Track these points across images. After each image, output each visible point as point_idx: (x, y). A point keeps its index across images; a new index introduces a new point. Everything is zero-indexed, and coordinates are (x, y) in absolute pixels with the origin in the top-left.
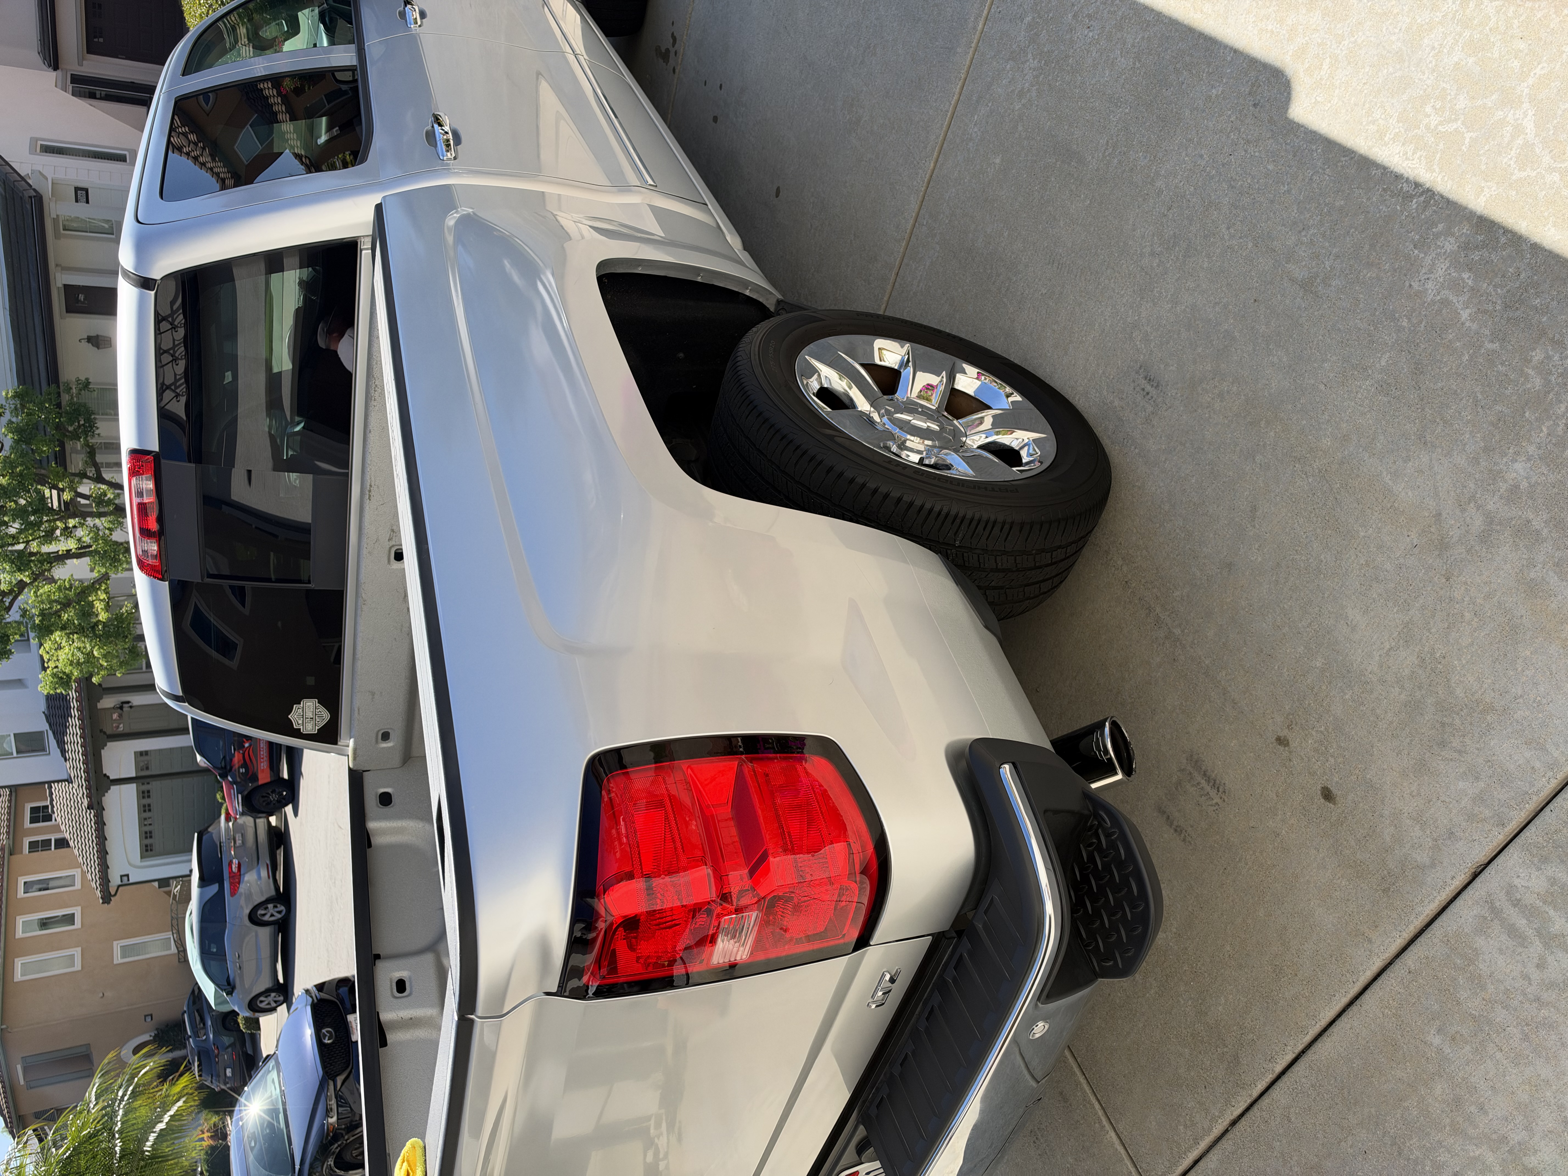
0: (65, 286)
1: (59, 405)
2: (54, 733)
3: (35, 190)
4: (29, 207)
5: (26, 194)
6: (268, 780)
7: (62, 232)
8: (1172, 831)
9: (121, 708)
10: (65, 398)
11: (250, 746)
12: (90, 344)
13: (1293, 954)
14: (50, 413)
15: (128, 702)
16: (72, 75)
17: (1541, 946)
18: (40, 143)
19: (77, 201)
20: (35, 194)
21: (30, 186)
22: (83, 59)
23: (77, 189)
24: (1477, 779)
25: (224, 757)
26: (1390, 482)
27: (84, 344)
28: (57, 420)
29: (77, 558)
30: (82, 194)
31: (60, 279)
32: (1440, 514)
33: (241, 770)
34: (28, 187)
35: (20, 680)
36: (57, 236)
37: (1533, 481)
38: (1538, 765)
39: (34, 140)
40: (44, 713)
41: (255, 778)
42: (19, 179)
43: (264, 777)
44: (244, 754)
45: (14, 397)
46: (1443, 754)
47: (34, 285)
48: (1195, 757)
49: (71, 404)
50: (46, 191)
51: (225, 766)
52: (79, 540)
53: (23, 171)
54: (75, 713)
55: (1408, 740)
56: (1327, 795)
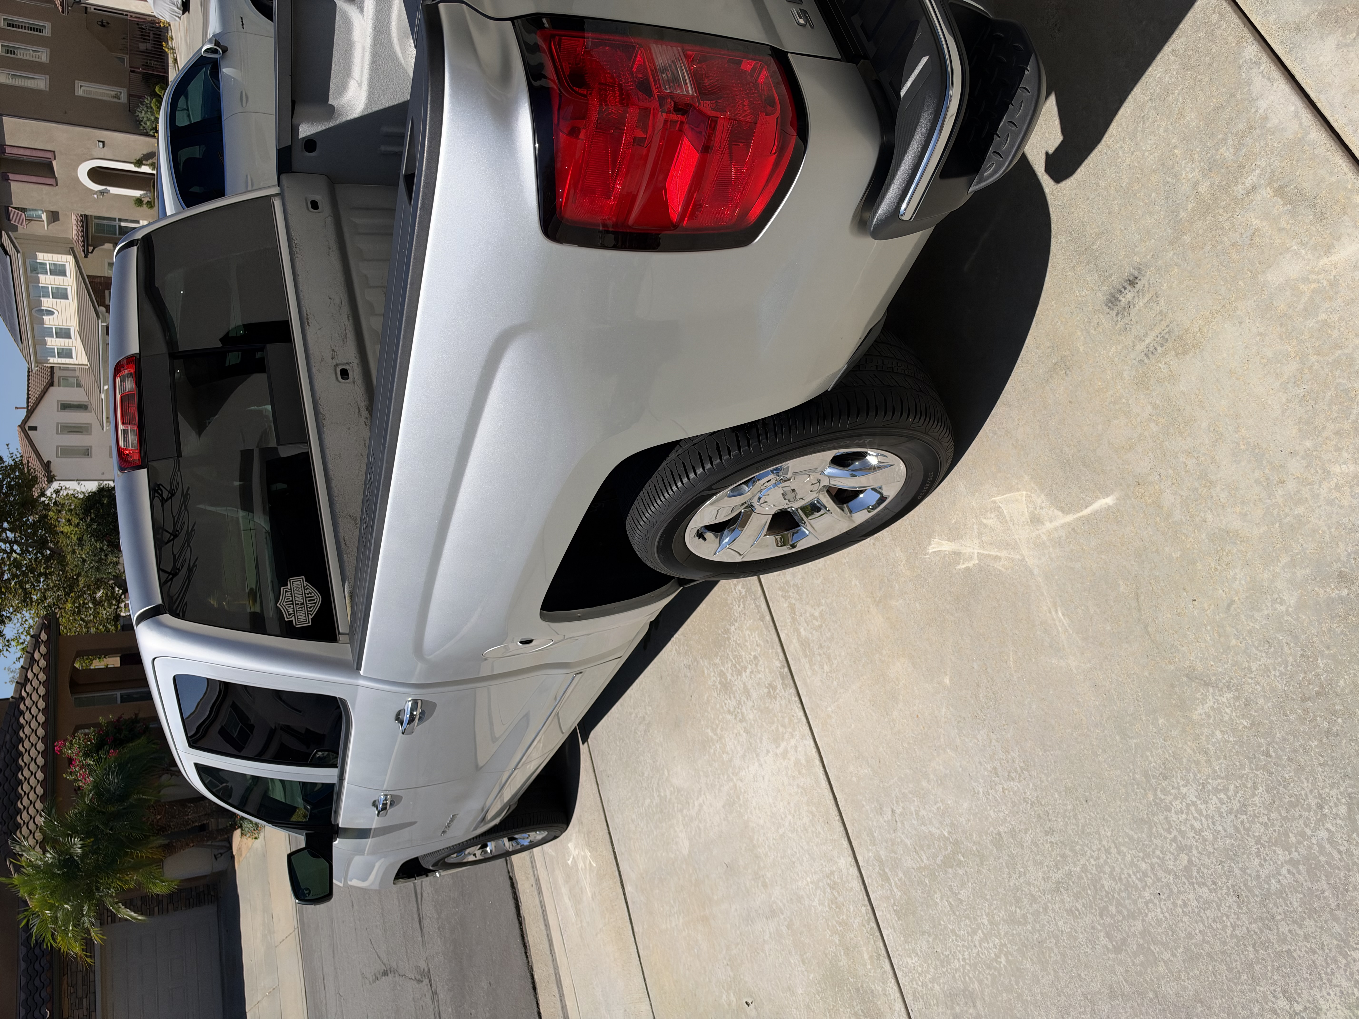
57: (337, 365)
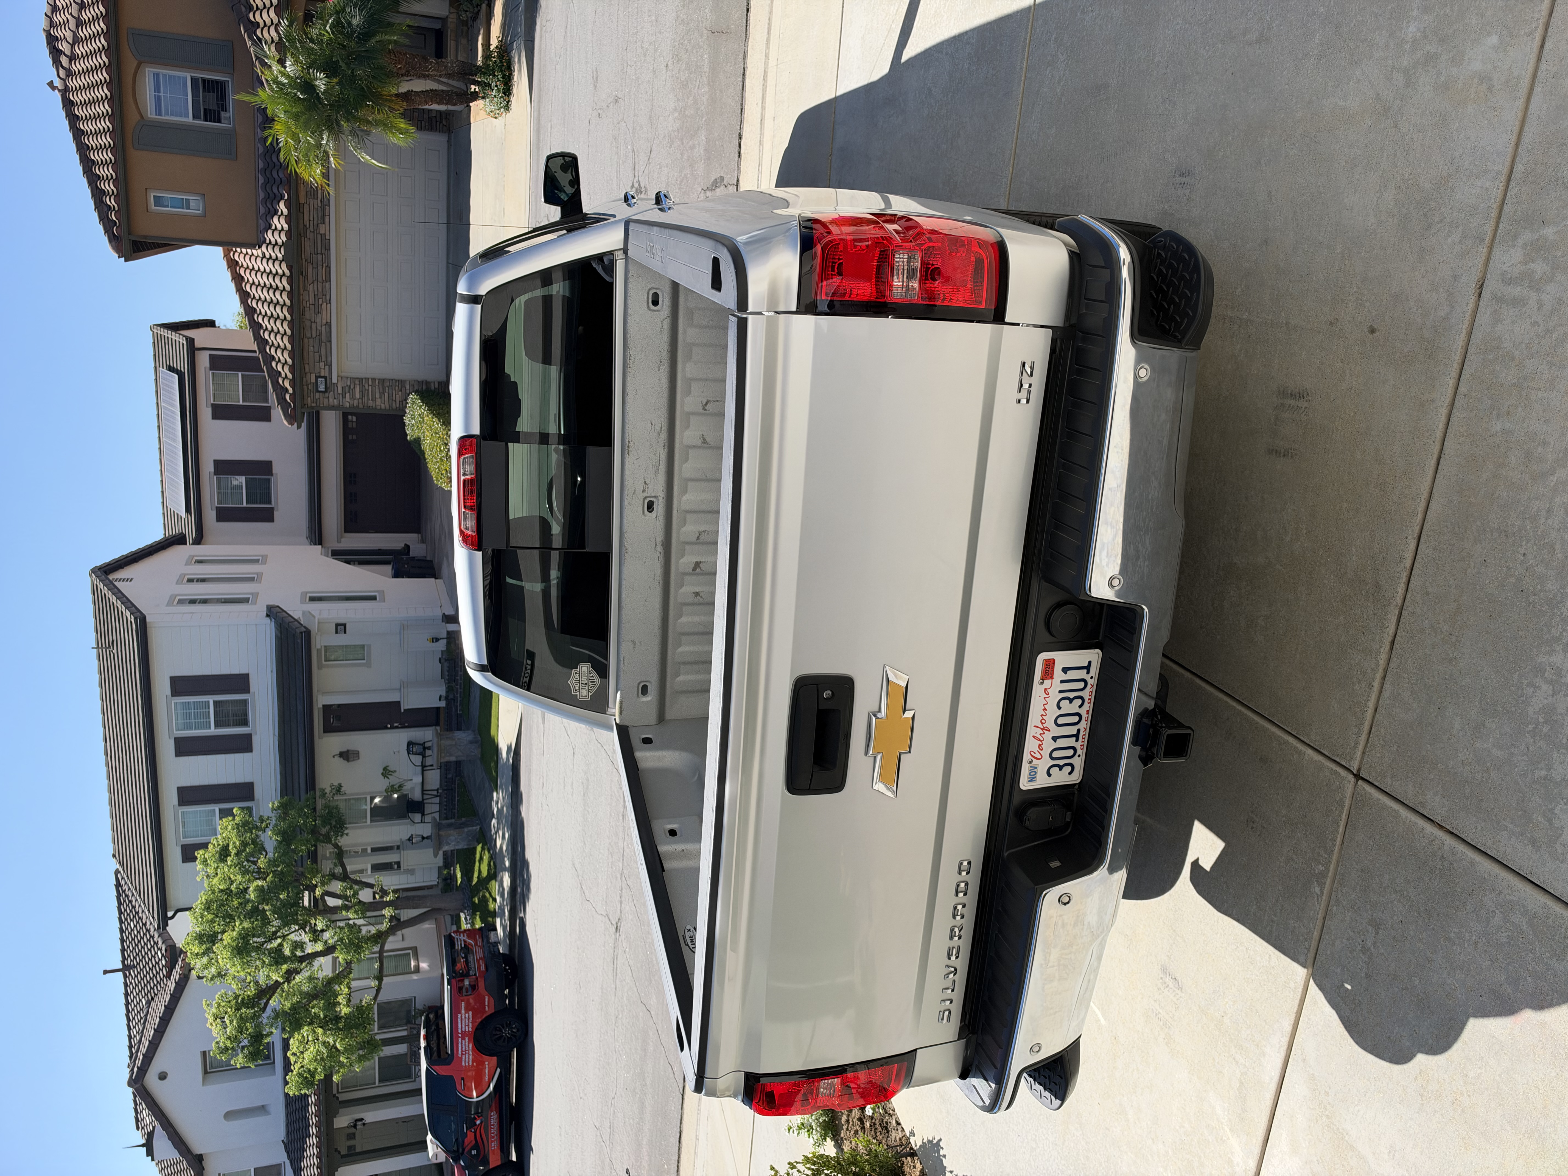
0: (324, 706)
1: (314, 809)
2: (291, 1163)
3: (305, 627)
4: (299, 641)
5: (298, 631)
6: (499, 1163)
7: (324, 662)
8: (1282, 458)
9: (355, 1126)
10: (320, 803)
11: (481, 1123)
12: (342, 759)
13: (1389, 464)
14: (307, 817)
15: (362, 1119)
16: (332, 550)
17: (1535, 294)
18: (309, 595)
19: (337, 632)
20: (305, 630)
21: (302, 625)
22: (341, 538)
23: (337, 625)
24: (1457, 227)
25: (457, 1140)
26: (1344, 104)
27: (337, 758)
28: (313, 823)
29: (324, 956)
30: (341, 628)
31: (321, 700)
32: (1378, 94)
33: (474, 1152)
34: (300, 626)
35: (263, 1106)
36: (320, 667)
37: (1422, 29)
38: (1488, 184)
39: (304, 594)
40: (283, 1141)
41: (485, 1162)
42: (293, 620)
43: (495, 1160)
44: (475, 1133)
45: (278, 807)
46: (1432, 232)
47: (300, 707)
48: (1282, 389)
49: (326, 806)
50: (314, 629)
51: (458, 1149)
52: (326, 942)
53: (297, 615)
54: (313, 1130)
55: (1408, 245)
56: (1372, 331)
57: (646, 498)
